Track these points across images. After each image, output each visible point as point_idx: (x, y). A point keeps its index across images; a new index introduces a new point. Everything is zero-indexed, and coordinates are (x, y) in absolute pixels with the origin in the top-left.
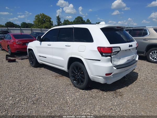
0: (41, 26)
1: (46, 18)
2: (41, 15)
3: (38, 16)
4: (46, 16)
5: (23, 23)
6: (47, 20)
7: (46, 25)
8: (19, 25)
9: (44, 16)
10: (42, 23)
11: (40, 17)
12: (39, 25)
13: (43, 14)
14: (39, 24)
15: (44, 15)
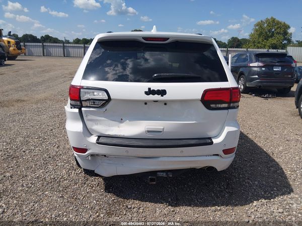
0: (262, 44)
1: (278, 28)
2: (267, 20)
3: (260, 25)
4: (278, 23)
5: (233, 38)
6: (278, 30)
7: (275, 42)
8: (225, 43)
9: (273, 22)
10: (267, 38)
11: (266, 25)
12: (259, 43)
13: (272, 18)
14: (260, 40)
15: (274, 20)
